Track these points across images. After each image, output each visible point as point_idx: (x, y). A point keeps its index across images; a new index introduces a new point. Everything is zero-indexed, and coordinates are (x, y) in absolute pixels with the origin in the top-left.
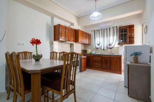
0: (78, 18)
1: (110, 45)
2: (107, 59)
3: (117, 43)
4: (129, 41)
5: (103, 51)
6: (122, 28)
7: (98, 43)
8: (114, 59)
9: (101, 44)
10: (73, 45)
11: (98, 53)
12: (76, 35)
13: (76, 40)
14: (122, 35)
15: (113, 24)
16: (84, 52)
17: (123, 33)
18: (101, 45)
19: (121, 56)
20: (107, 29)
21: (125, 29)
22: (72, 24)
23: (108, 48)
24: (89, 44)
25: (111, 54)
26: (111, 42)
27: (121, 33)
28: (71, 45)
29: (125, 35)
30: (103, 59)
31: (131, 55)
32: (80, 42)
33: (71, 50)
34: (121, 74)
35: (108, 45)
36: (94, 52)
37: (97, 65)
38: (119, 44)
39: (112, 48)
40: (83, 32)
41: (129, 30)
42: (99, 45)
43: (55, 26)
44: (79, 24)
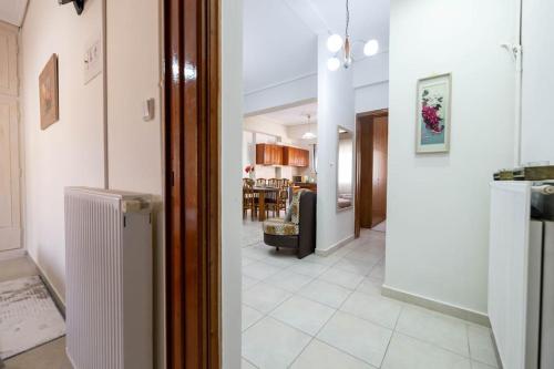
0: (289, 128)
10: (281, 169)
12: (284, 154)
13: (285, 162)
16: (298, 179)
22: (279, 139)
24: (307, 166)
28: (277, 169)
32: (291, 164)
33: (276, 176)
40: (295, 149)
43: (257, 146)
44: (289, 137)
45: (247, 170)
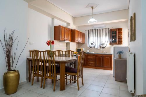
0: (74, 18)
1: (103, 44)
2: (100, 57)
3: (109, 43)
4: (118, 42)
5: (97, 50)
6: (113, 30)
7: (92, 43)
8: (107, 57)
9: (95, 43)
10: (70, 44)
11: (91, 52)
12: (73, 34)
13: (73, 40)
14: (113, 36)
15: (105, 26)
16: (78, 50)
17: (114, 34)
18: (94, 45)
19: (112, 54)
20: (100, 29)
21: (115, 31)
22: (69, 24)
23: (101, 47)
24: (83, 43)
25: (104, 53)
26: (104, 42)
27: (112, 35)
28: (67, 44)
29: (116, 36)
30: (97, 57)
31: (117, 53)
32: (76, 41)
33: (67, 49)
34: (112, 70)
35: (101, 45)
36: (88, 51)
37: (91, 63)
38: (111, 44)
39: (105, 47)
40: (78, 31)
41: (119, 33)
42: (92, 44)
43: (55, 27)
44: (74, 24)
45: (48, 43)
